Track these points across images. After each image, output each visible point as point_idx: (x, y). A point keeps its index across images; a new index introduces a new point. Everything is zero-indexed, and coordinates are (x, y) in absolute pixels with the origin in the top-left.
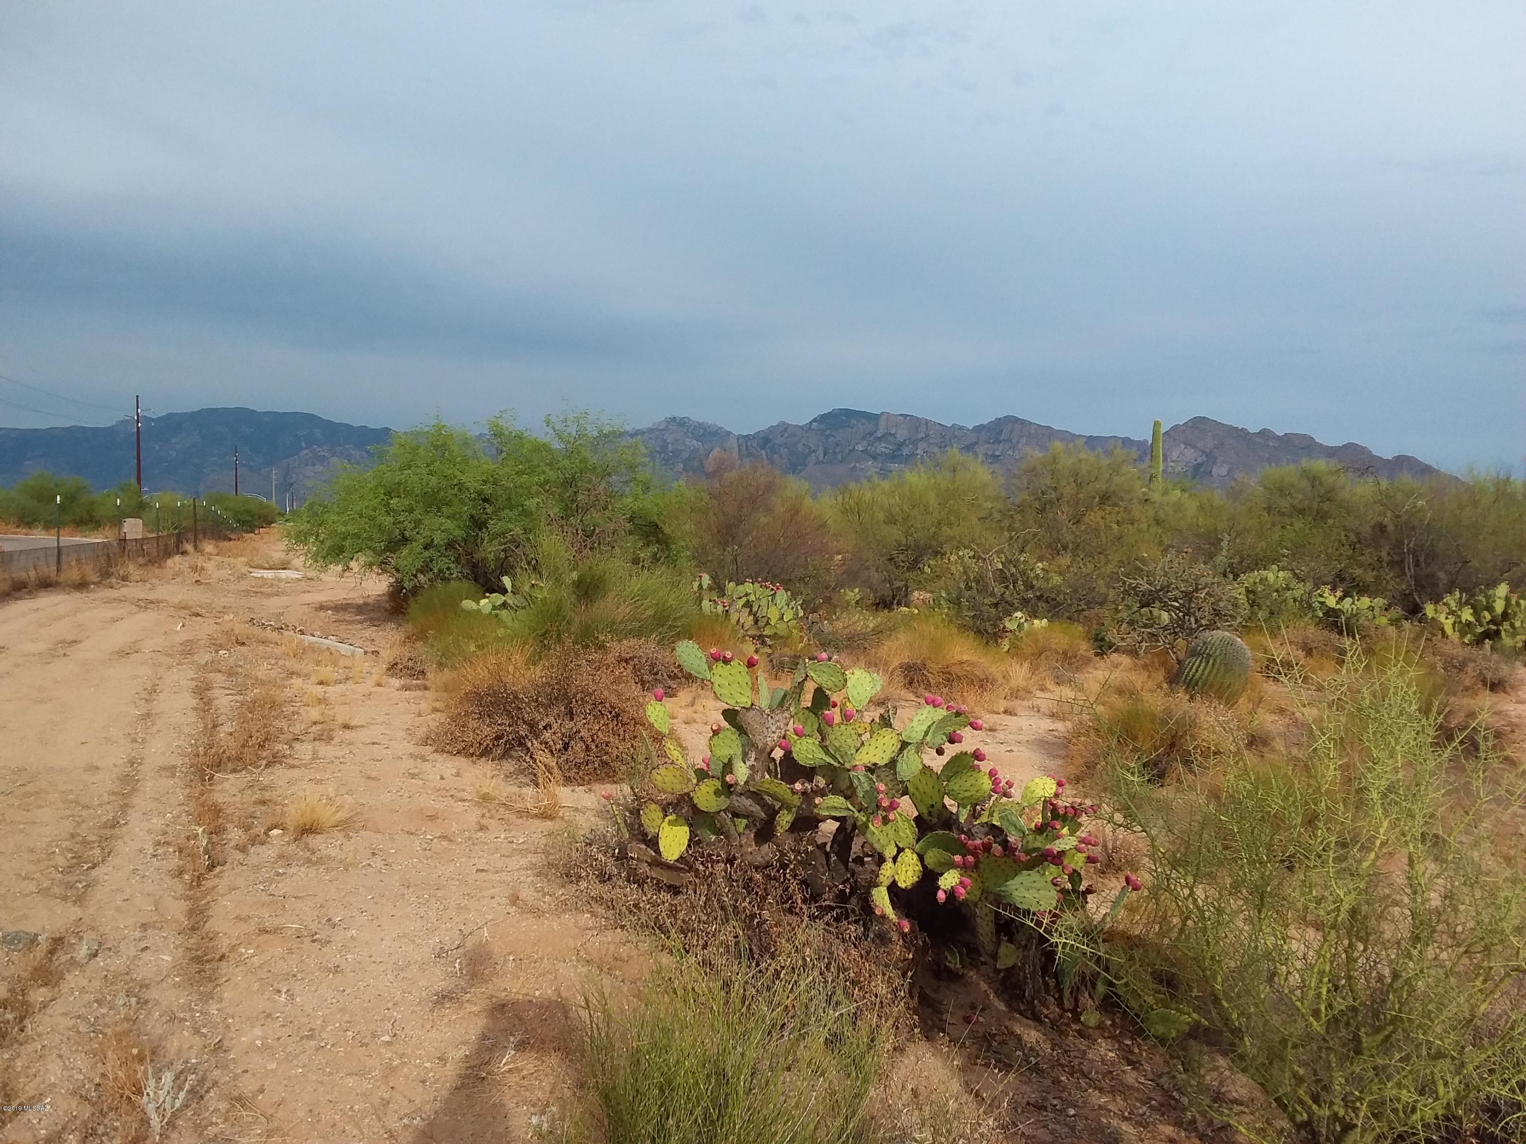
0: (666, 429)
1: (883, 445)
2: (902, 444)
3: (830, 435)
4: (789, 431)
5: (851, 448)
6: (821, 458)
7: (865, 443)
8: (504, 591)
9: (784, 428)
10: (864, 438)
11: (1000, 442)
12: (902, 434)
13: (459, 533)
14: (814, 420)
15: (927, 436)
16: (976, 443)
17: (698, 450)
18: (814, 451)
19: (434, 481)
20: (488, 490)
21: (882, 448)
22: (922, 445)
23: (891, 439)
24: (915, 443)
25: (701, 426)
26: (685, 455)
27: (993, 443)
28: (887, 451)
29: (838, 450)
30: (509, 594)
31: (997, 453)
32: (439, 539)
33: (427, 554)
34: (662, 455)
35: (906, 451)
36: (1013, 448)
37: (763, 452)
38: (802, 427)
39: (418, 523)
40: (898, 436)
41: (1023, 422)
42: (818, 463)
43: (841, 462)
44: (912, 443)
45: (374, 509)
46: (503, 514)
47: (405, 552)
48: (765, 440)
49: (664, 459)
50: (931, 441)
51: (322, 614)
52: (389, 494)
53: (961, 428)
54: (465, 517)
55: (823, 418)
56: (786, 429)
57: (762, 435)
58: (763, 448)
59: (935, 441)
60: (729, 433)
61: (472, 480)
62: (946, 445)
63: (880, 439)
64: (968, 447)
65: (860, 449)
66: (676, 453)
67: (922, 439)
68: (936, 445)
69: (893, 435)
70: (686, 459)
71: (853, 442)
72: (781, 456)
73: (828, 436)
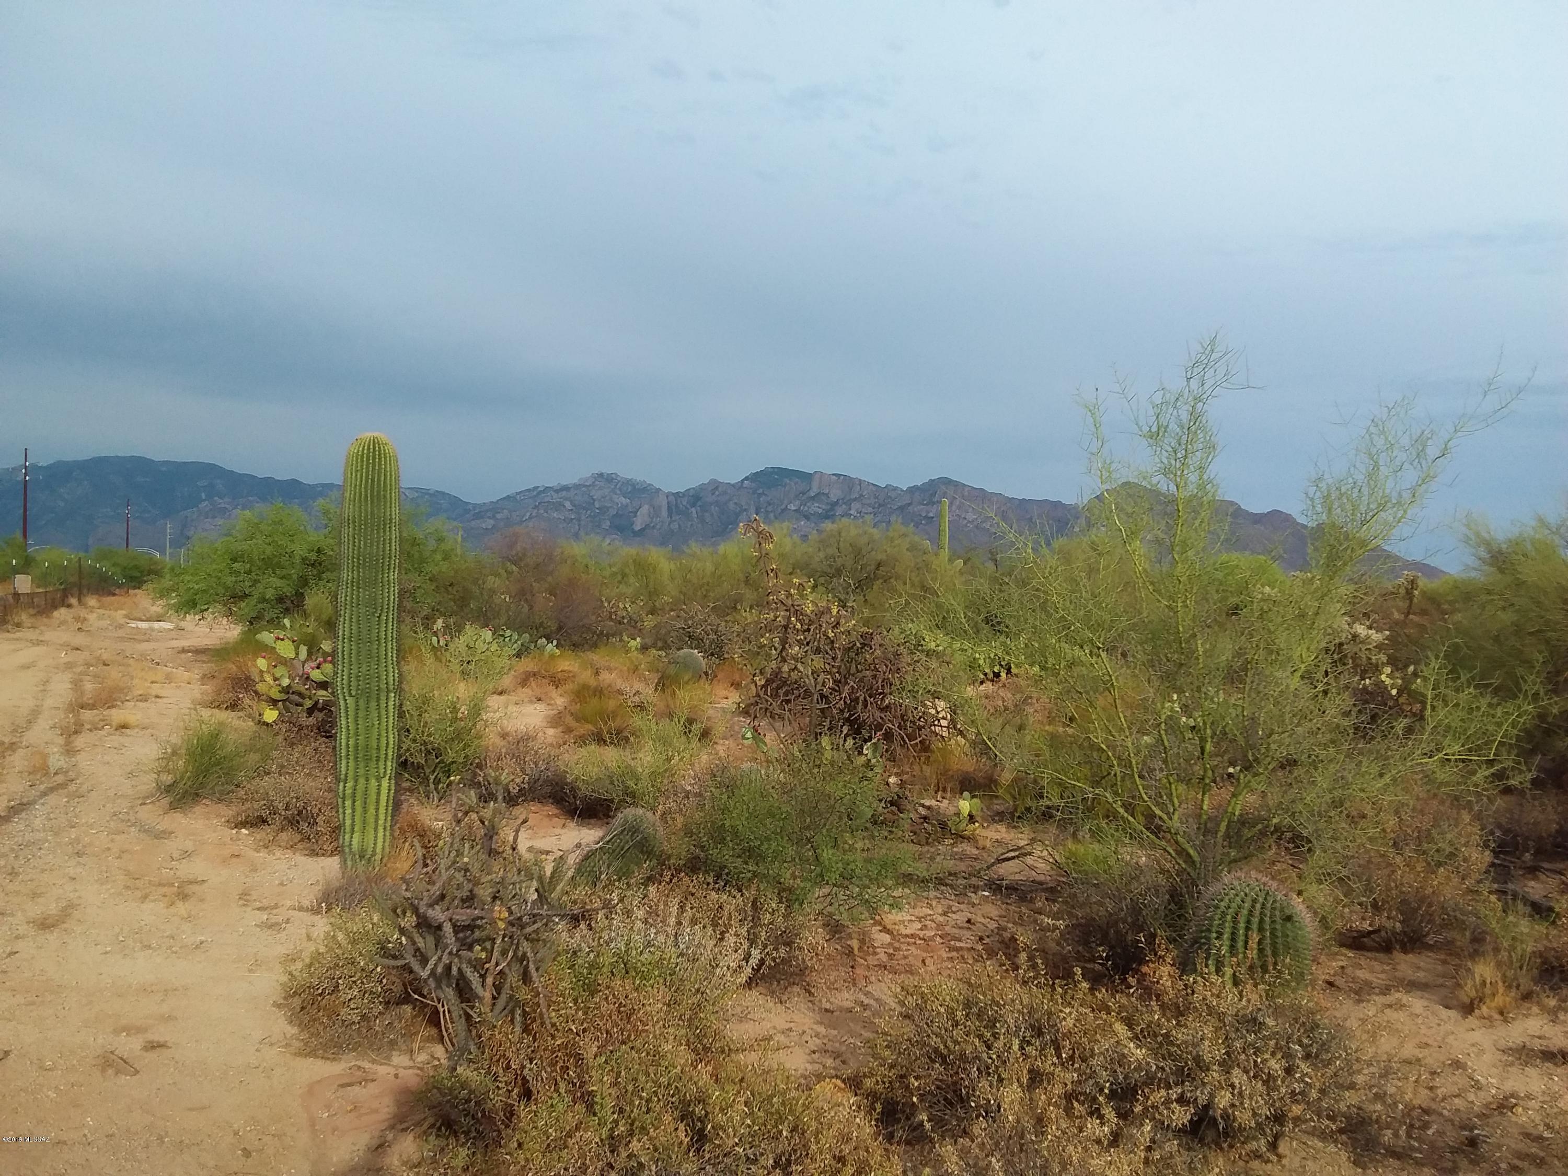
0: (593, 484)
1: (816, 504)
2: (837, 503)
3: (763, 494)
4: (720, 489)
5: (783, 507)
7: (797, 503)
8: (284, 628)
9: (715, 486)
10: (797, 496)
11: (934, 503)
12: (835, 494)
13: (288, 591)
14: (746, 478)
15: (862, 495)
16: (909, 504)
17: (627, 506)
18: (745, 510)
19: (269, 550)
20: (313, 556)
21: (815, 507)
22: (856, 506)
23: (823, 498)
24: (849, 503)
25: (628, 482)
26: (613, 512)
27: (927, 504)
28: (820, 511)
29: (770, 508)
30: (288, 630)
31: (931, 515)
32: (270, 594)
33: (260, 606)
34: (589, 512)
35: (839, 511)
36: (949, 509)
37: (693, 510)
38: (733, 485)
39: (256, 582)
40: (831, 495)
41: (956, 484)
44: (845, 503)
45: (221, 571)
46: (324, 576)
47: (243, 605)
48: (695, 497)
49: (590, 515)
50: (865, 501)
51: (183, 656)
52: (234, 560)
53: (895, 489)
54: (295, 577)
55: (755, 477)
56: (717, 488)
57: (692, 492)
58: (693, 505)
59: (868, 502)
60: (658, 490)
61: (300, 550)
62: (880, 505)
63: (813, 498)
64: (902, 508)
65: (793, 508)
66: (603, 510)
67: (855, 499)
68: (869, 505)
69: (827, 495)
70: (614, 516)
71: (786, 502)
72: (712, 515)
73: (760, 495)
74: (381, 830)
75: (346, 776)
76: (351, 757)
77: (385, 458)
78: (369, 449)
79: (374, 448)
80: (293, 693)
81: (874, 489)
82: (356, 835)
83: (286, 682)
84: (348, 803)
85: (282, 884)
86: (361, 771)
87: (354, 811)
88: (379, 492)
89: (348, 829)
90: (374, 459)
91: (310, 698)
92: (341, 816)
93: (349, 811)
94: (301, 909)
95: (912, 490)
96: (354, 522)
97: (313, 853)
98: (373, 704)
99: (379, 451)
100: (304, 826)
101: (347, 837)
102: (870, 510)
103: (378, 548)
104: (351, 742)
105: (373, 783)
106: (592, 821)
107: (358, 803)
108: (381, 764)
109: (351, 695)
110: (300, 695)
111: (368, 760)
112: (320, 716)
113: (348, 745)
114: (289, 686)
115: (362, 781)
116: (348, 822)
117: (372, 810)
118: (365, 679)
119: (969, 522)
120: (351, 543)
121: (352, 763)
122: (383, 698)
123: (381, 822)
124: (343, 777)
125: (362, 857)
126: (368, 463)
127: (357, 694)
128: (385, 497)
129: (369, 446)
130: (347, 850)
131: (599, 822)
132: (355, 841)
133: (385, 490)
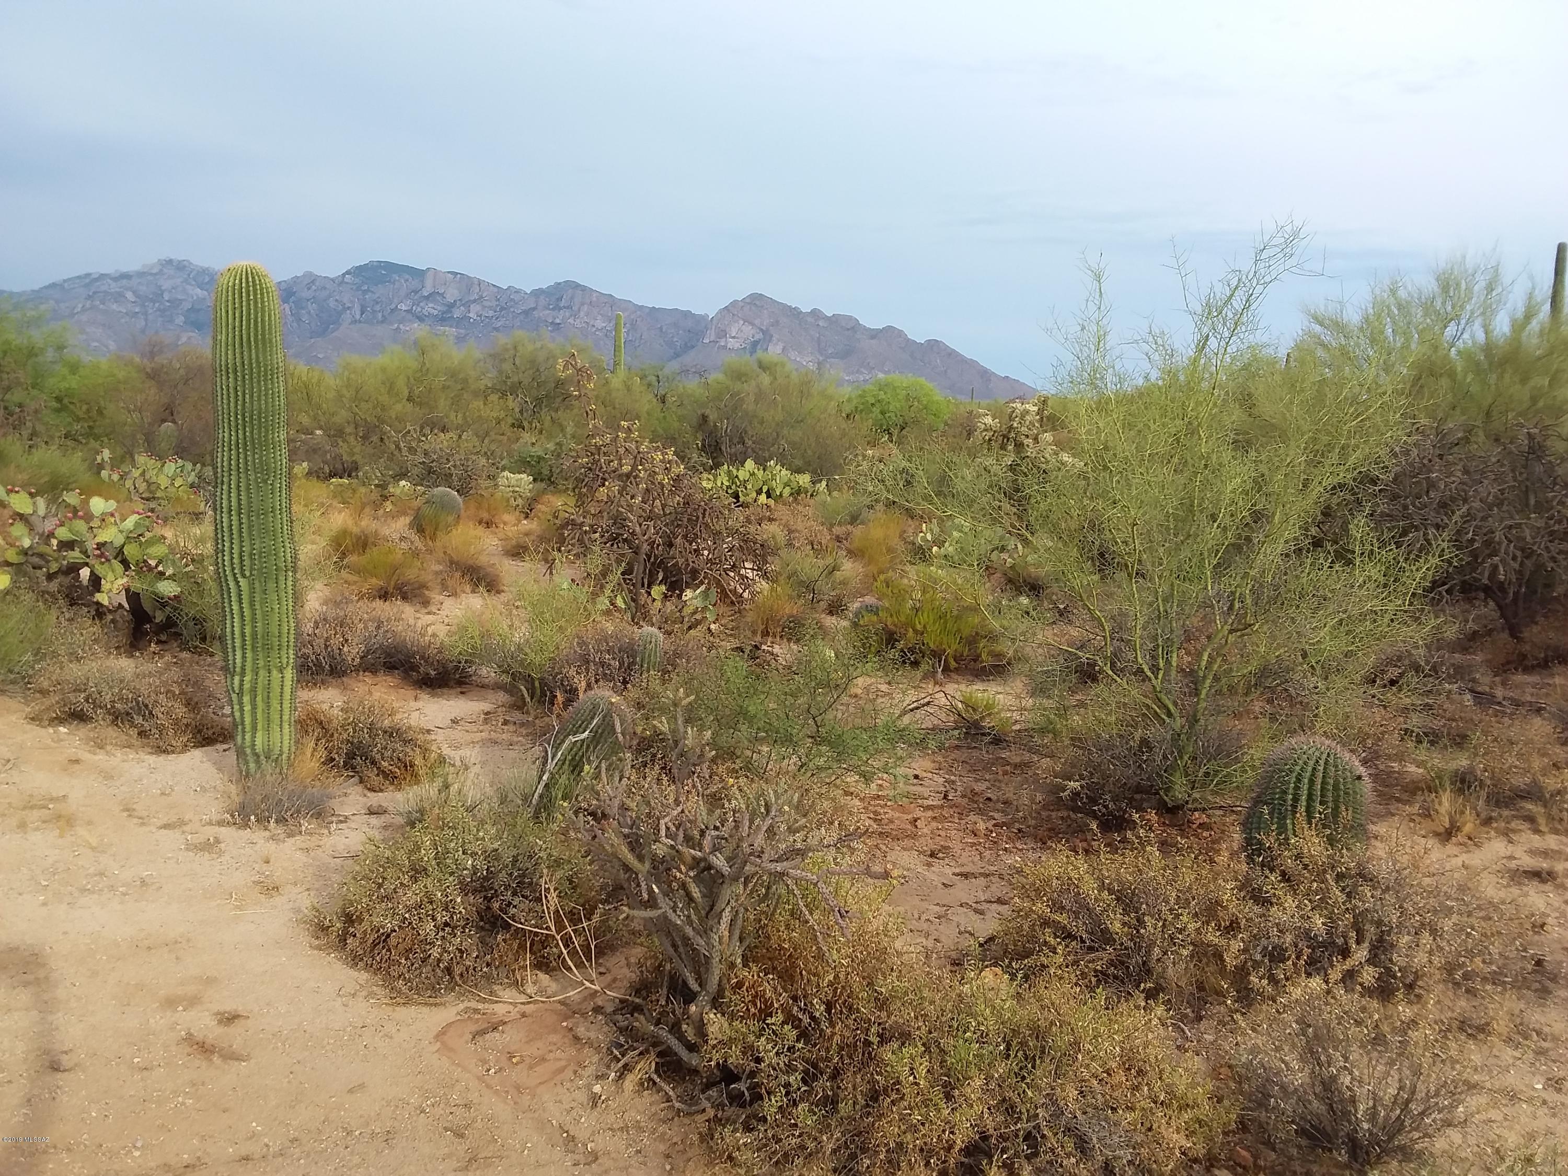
0: (161, 272)
1: (431, 305)
2: (451, 306)
3: (368, 290)
4: (317, 284)
5: (393, 306)
6: (358, 317)
7: (410, 302)
9: (311, 280)
10: (407, 296)
11: (560, 309)
12: (452, 294)
14: (348, 272)
15: (482, 297)
16: (534, 309)
17: (204, 299)
18: (349, 308)
21: (430, 308)
22: (475, 309)
23: (438, 298)
24: (467, 305)
25: (204, 271)
26: (187, 306)
27: (553, 309)
28: (436, 312)
29: (378, 308)
31: (558, 321)
34: (157, 305)
35: (457, 313)
36: (575, 316)
37: (287, 306)
38: (333, 280)
40: (448, 296)
41: (584, 289)
42: (355, 322)
43: (382, 322)
44: (463, 305)
48: (288, 291)
49: (159, 310)
50: (485, 303)
53: (518, 291)
56: (313, 281)
57: (283, 286)
58: (286, 301)
59: (489, 304)
62: (502, 309)
63: (427, 298)
64: (526, 313)
65: (404, 308)
66: (175, 303)
67: (475, 301)
68: (490, 308)
69: (442, 295)
70: (188, 310)
71: (395, 301)
72: (309, 313)
73: (365, 292)
74: (286, 726)
75: (243, 668)
76: (249, 647)
77: (268, 293)
78: (247, 282)
79: (254, 281)
80: (32, 555)
81: (496, 290)
82: (259, 735)
83: (27, 543)
84: (246, 699)
85: (163, 794)
86: (261, 663)
87: (254, 707)
88: (263, 335)
89: (248, 728)
90: (255, 294)
91: (56, 560)
92: (237, 714)
93: (247, 708)
94: (220, 823)
95: (537, 293)
96: (235, 371)
97: (161, 750)
98: (271, 585)
99: (261, 284)
100: (139, 720)
101: (248, 736)
102: (491, 313)
103: (266, 402)
104: (248, 630)
105: (275, 673)
106: (445, 690)
107: (259, 698)
108: (284, 652)
109: (244, 576)
110: (41, 556)
111: (268, 648)
112: (67, 580)
113: (243, 635)
114: (31, 548)
115: (262, 673)
116: (248, 720)
117: (275, 704)
118: (260, 557)
119: (598, 330)
120: (232, 395)
121: (249, 655)
122: (282, 578)
123: (286, 717)
124: (238, 669)
125: (267, 758)
126: (248, 300)
127: (251, 575)
128: (271, 341)
129: (247, 278)
130: (248, 751)
131: (452, 691)
132: (259, 741)
133: (270, 333)
